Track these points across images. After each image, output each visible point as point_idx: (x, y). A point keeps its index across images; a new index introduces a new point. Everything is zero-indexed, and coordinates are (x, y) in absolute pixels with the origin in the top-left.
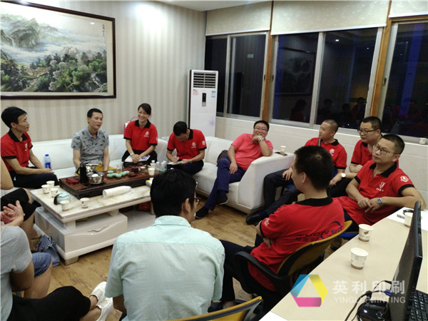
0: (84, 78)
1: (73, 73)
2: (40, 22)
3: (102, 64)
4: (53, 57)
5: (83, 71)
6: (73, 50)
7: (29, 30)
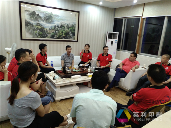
0: (67, 34)
1: (63, 32)
2: (53, 13)
3: (73, 29)
4: (57, 26)
5: (67, 31)
6: (64, 23)
7: (50, 16)
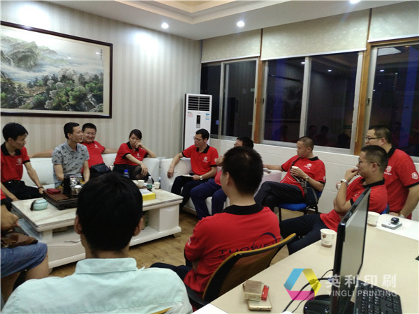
0: (81, 98)
1: (69, 93)
2: (39, 44)
3: (98, 85)
4: (50, 78)
5: (80, 91)
6: (70, 71)
7: (28, 52)
